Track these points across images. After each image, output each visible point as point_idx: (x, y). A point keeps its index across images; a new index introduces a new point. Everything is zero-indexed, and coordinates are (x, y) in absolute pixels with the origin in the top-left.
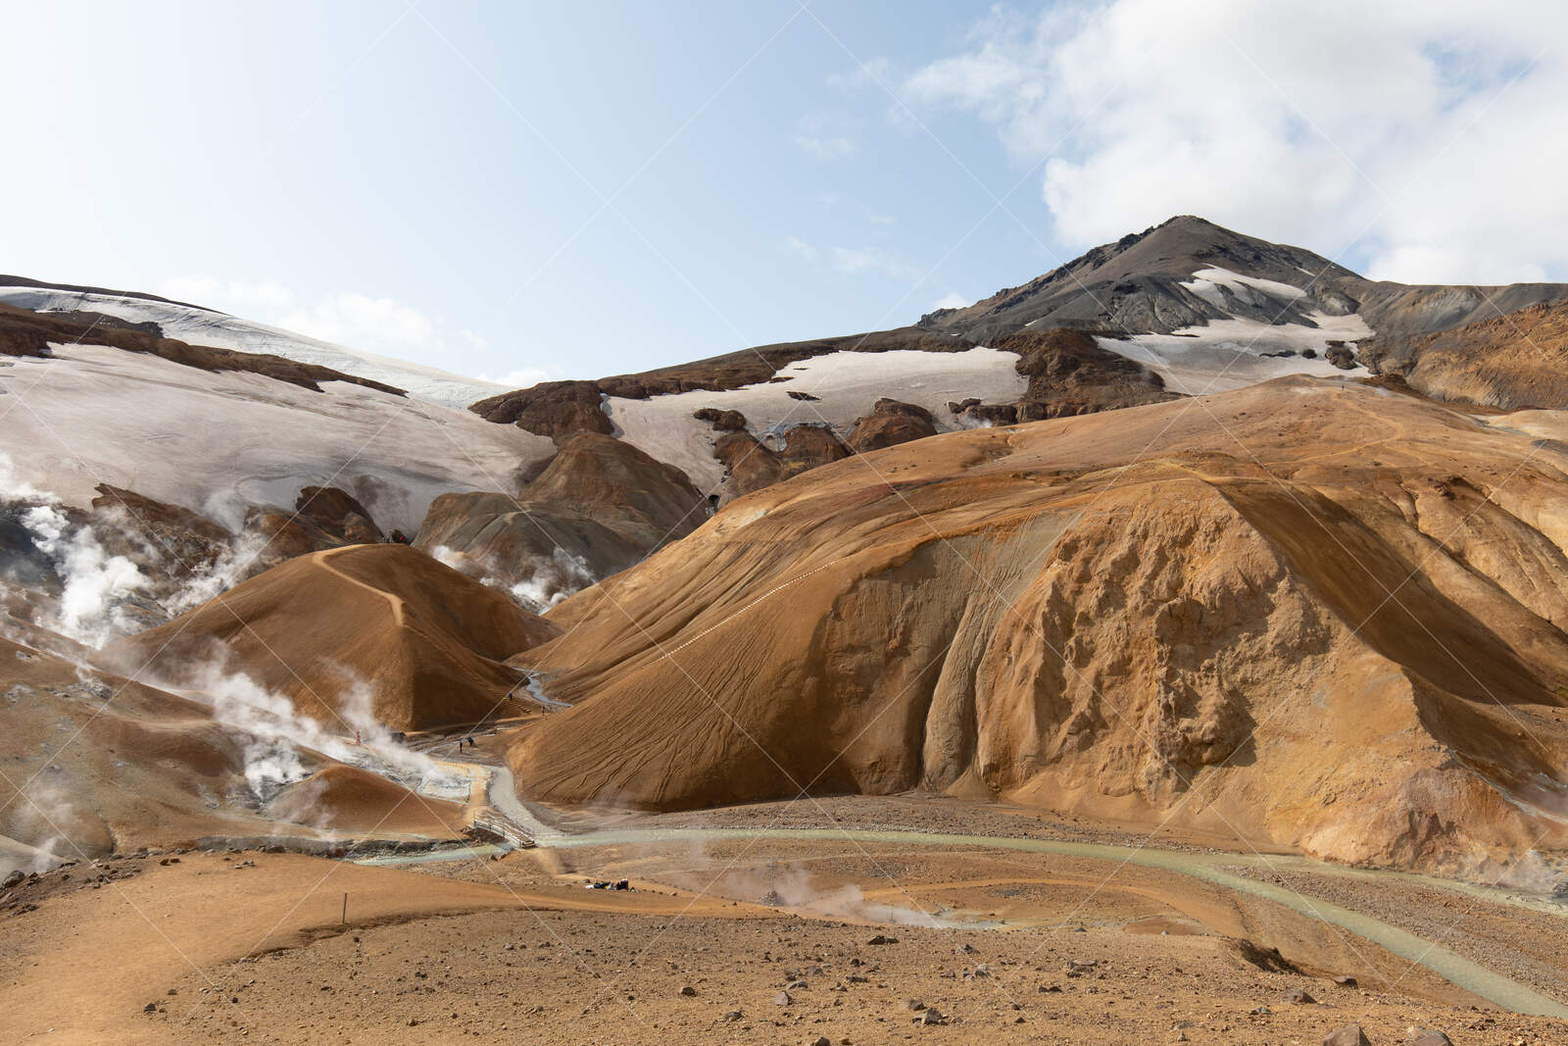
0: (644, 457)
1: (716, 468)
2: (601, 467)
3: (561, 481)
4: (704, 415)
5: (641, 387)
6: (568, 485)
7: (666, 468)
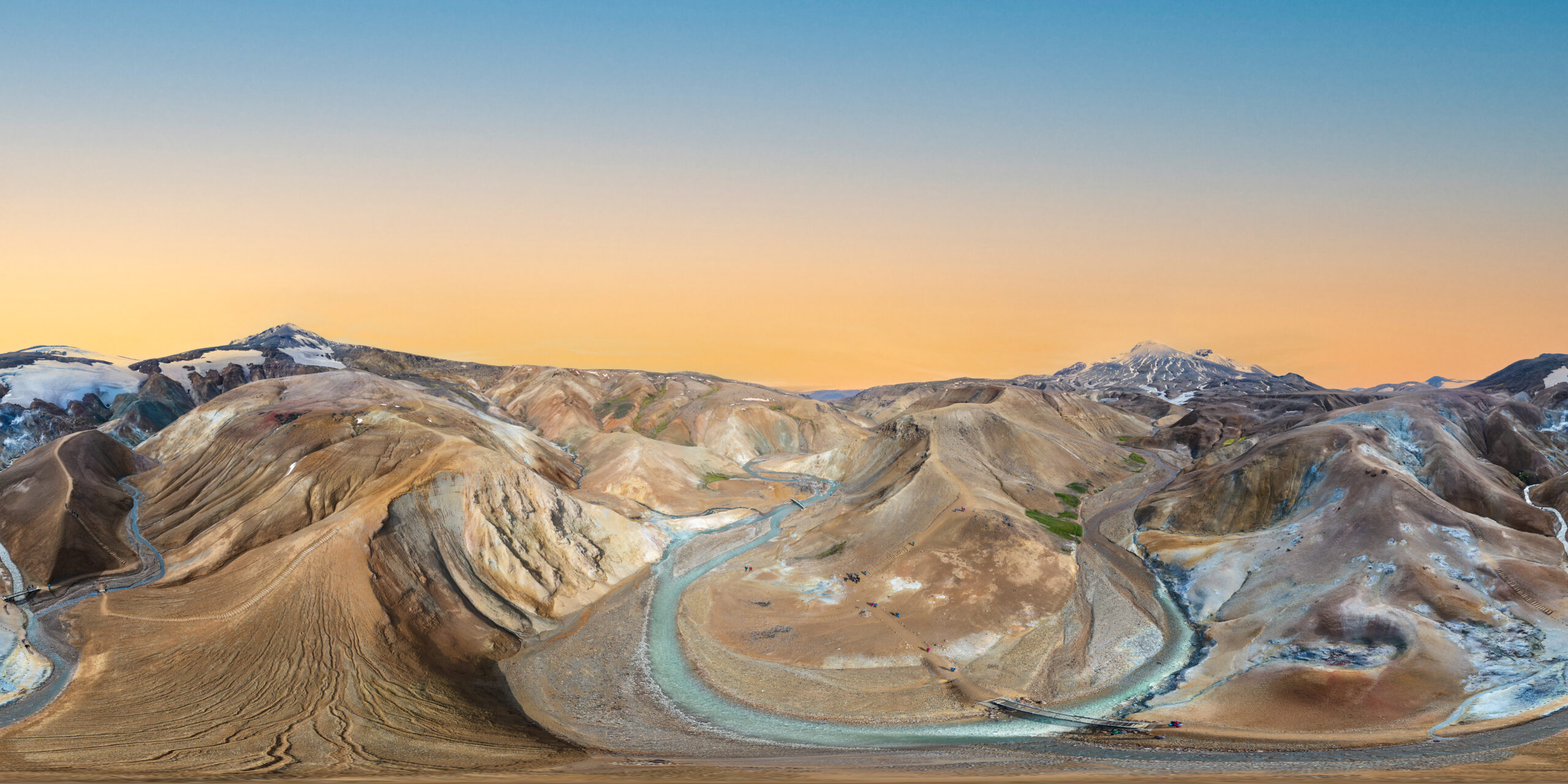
0: (170, 380)
1: (189, 381)
2: (159, 383)
3: (149, 387)
4: (185, 367)
5: (167, 360)
6: (151, 389)
7: (176, 382)
